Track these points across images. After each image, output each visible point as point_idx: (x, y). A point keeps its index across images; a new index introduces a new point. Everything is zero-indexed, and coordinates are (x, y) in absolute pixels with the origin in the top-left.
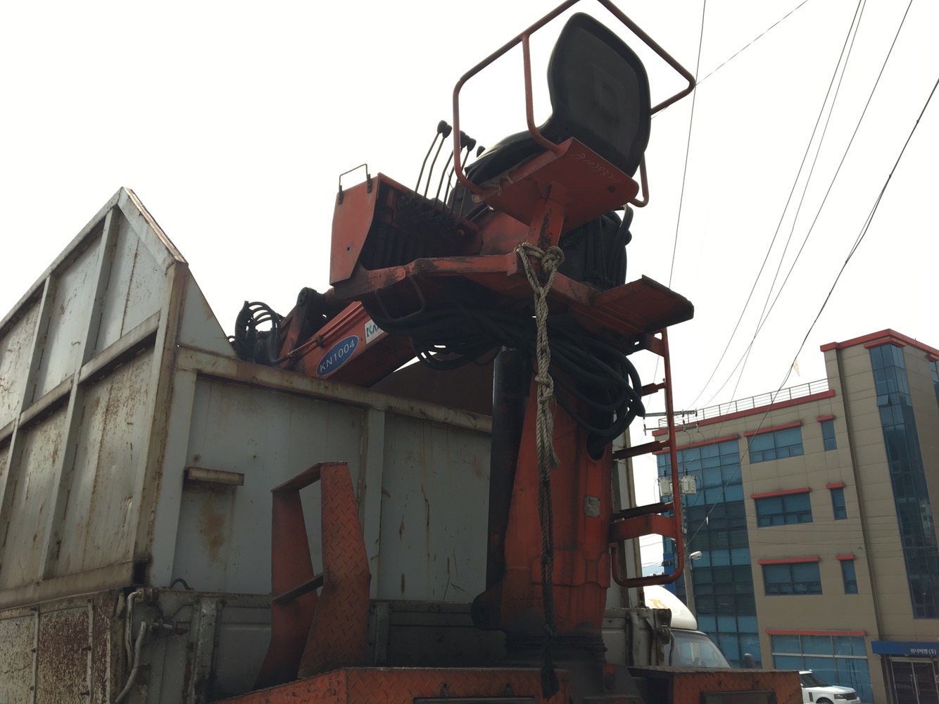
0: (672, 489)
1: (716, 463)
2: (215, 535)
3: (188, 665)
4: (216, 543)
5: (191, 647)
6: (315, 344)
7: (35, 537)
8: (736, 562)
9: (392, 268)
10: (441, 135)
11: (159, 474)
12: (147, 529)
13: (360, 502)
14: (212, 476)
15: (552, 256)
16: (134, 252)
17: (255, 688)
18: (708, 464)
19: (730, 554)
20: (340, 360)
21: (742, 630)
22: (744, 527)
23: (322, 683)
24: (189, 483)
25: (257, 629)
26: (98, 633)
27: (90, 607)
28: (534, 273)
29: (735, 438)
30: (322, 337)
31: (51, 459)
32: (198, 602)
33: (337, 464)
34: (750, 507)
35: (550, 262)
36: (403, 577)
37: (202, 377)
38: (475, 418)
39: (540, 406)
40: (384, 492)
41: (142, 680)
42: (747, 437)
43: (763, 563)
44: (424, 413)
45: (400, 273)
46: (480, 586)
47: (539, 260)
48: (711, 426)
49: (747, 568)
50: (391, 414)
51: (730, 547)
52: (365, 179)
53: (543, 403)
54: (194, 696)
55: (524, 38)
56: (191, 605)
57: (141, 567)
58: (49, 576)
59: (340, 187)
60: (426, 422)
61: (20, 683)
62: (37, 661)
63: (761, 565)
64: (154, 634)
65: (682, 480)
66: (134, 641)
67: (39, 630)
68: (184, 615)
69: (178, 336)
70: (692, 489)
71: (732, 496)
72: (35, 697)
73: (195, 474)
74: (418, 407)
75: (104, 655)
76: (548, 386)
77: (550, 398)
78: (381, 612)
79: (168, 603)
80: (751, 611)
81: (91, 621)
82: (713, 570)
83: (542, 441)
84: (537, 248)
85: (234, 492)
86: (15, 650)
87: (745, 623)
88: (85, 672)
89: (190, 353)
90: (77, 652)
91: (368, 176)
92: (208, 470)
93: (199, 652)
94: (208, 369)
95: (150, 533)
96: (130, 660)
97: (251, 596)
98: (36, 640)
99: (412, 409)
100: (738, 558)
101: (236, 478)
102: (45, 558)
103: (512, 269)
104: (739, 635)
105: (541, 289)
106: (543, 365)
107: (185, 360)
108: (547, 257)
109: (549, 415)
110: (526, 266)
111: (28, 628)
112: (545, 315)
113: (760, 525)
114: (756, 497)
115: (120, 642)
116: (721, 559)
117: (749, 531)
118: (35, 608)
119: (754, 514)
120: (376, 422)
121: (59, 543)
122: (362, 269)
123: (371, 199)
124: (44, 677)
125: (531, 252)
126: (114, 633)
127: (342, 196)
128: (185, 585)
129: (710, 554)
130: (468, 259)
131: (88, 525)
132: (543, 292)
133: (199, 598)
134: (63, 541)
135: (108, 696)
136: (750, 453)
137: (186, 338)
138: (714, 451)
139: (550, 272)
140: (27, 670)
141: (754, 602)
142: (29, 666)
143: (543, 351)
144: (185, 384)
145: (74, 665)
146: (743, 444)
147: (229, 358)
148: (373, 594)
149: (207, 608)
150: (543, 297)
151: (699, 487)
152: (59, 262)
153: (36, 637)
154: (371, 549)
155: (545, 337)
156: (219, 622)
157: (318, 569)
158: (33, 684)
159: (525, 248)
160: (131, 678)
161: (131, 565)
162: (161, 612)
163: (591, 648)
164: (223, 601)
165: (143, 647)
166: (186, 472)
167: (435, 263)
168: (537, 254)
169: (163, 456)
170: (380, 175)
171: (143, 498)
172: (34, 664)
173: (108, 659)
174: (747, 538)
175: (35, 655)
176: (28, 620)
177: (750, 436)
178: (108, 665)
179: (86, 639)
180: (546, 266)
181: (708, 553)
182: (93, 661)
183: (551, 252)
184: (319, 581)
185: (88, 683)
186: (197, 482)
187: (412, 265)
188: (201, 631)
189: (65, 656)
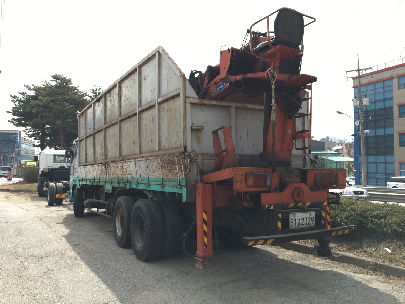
0: (358, 104)
1: (382, 90)
2: (199, 141)
3: (197, 168)
4: (199, 142)
5: (197, 164)
6: (213, 84)
7: (152, 140)
8: (387, 133)
9: (236, 76)
10: (248, 33)
11: (186, 128)
12: (185, 140)
13: (230, 131)
14: (197, 128)
15: (276, 72)
16: (167, 67)
17: (213, 172)
18: (377, 91)
19: (385, 130)
20: (221, 89)
21: (387, 161)
22: (393, 118)
23: (227, 170)
24: (192, 129)
25: (210, 161)
26: (179, 162)
27: (176, 156)
28: (271, 77)
29: (392, 78)
30: (215, 82)
31: (152, 121)
32: (198, 155)
33: (226, 126)
34: (396, 110)
35: (276, 74)
36: (242, 148)
37: (192, 104)
38: (260, 106)
39: (272, 111)
40: (236, 128)
41: (189, 171)
42: (398, 77)
43: (400, 133)
44: (245, 107)
45: (238, 77)
46: (261, 151)
47: (273, 73)
48: (381, 73)
49: (392, 136)
50: (237, 108)
51: (385, 127)
52: (228, 49)
53: (273, 110)
54: (199, 174)
55: (268, 17)
56: (196, 156)
57: (185, 148)
58: (159, 150)
59: (221, 50)
60: (246, 109)
61: (157, 173)
62: (162, 168)
63: (398, 134)
64: (191, 162)
65: (363, 100)
66: (187, 163)
67: (161, 162)
68: (195, 158)
69: (185, 95)
70: (367, 103)
71: (388, 104)
72: (162, 175)
73: (193, 127)
74: (244, 105)
75: (181, 166)
76: (274, 106)
77: (275, 109)
78: (237, 157)
79: (192, 155)
80: (392, 153)
81: (176, 159)
82: (376, 137)
83: (273, 120)
84: (272, 70)
85: (201, 131)
86: (154, 166)
87: (389, 158)
88: (176, 169)
89: (188, 98)
90: (173, 165)
91: (228, 48)
92: (196, 126)
93: (199, 165)
94: (193, 102)
95: (186, 141)
96: (187, 167)
97: (208, 154)
98: (160, 164)
99: (242, 106)
100: (388, 131)
101: (202, 128)
102: (157, 145)
103: (266, 76)
104: (385, 163)
105: (273, 81)
106: (273, 101)
107: (188, 101)
108: (275, 73)
109: (275, 113)
110: (269, 75)
111: (157, 161)
112: (274, 88)
113: (400, 117)
114: (399, 105)
115: (184, 163)
116: (380, 132)
117: (394, 120)
118: (159, 156)
119: (398, 113)
120: (233, 110)
121: (160, 142)
122: (228, 75)
123: (230, 55)
124: (164, 171)
125: (271, 71)
126: (183, 161)
127: (222, 52)
128: (195, 152)
129: (375, 130)
130: (255, 74)
131: (168, 138)
132: (274, 82)
133: (198, 154)
134: (161, 142)
135: (183, 174)
136: (398, 85)
137: (187, 95)
138: (381, 85)
139: (275, 76)
140: (159, 170)
141: (394, 149)
142: (159, 169)
143: (273, 98)
144: (188, 106)
145: (173, 168)
146: (395, 81)
147: (197, 98)
148: (235, 153)
149: (200, 156)
150: (274, 83)
151: (371, 102)
152: (140, 63)
153: (160, 163)
154: (234, 143)
155: (274, 94)
156: (202, 159)
157: (224, 149)
158: (161, 172)
159: (269, 70)
160: (188, 170)
161: (183, 148)
162: (191, 157)
163: (287, 164)
164: (203, 155)
165: (189, 164)
166: (191, 127)
167: (247, 75)
168: (272, 72)
169: (186, 124)
170: (232, 48)
171: (184, 133)
172: (161, 169)
173: (182, 167)
174: (393, 123)
175: (161, 167)
176: (157, 160)
177: (399, 77)
178: (182, 168)
179: (175, 163)
180: (274, 75)
181: (374, 130)
182: (178, 167)
183: (276, 71)
184: (225, 151)
185: (178, 171)
186: (194, 129)
187: (241, 76)
188: (199, 161)
189: (170, 167)
